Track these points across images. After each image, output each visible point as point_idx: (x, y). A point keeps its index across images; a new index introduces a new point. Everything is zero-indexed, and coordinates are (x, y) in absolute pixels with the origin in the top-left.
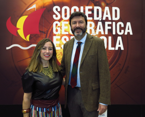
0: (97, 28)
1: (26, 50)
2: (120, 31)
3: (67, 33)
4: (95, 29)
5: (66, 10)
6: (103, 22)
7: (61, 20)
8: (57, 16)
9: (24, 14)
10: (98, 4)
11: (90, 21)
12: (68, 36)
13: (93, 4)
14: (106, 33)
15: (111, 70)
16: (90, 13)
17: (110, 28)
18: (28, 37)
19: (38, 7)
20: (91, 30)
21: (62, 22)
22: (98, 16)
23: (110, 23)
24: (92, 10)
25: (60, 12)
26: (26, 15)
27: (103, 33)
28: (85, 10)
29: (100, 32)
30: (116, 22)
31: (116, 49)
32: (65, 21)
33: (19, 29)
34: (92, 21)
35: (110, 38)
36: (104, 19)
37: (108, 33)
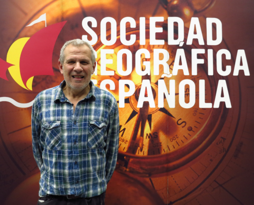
0: (173, 61)
1: (25, 109)
2: (224, 69)
3: (112, 73)
4: (171, 64)
5: (108, 25)
6: (188, 50)
7: (98, 45)
8: (90, 38)
9: (23, 33)
10: (175, 11)
11: (159, 46)
12: (114, 79)
13: (165, 12)
14: (195, 72)
15: (206, 150)
16: (160, 30)
17: (202, 61)
18: (30, 81)
19: (50, 19)
20: (161, 67)
21: (101, 49)
22: (176, 37)
23: (202, 51)
24: (164, 25)
25: (97, 30)
26: (26, 36)
27: (186, 73)
28: (149, 24)
29: (181, 71)
30: (216, 49)
31: (215, 107)
32: (107, 47)
33: (12, 65)
34: (163, 48)
35: (202, 83)
36: (189, 42)
37: (198, 72)
